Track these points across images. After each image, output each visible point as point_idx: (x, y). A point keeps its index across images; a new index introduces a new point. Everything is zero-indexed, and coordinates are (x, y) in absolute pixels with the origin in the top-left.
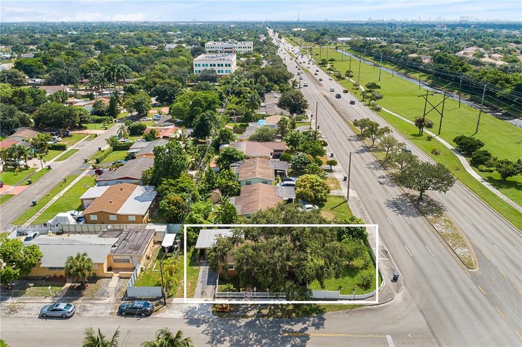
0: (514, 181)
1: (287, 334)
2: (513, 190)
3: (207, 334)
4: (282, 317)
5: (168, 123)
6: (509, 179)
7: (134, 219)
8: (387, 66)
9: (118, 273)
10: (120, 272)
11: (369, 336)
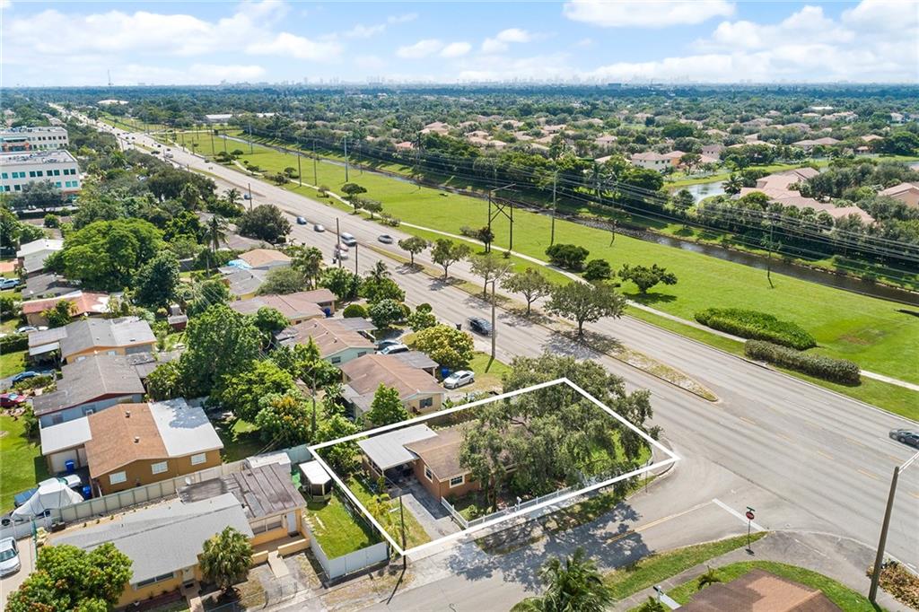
0: (654, 294)
1: (609, 541)
2: (660, 303)
3: (513, 580)
4: (579, 524)
5: (57, 290)
6: (649, 291)
7: (202, 459)
8: (331, 156)
9: (277, 549)
10: (279, 547)
11: (696, 507)
